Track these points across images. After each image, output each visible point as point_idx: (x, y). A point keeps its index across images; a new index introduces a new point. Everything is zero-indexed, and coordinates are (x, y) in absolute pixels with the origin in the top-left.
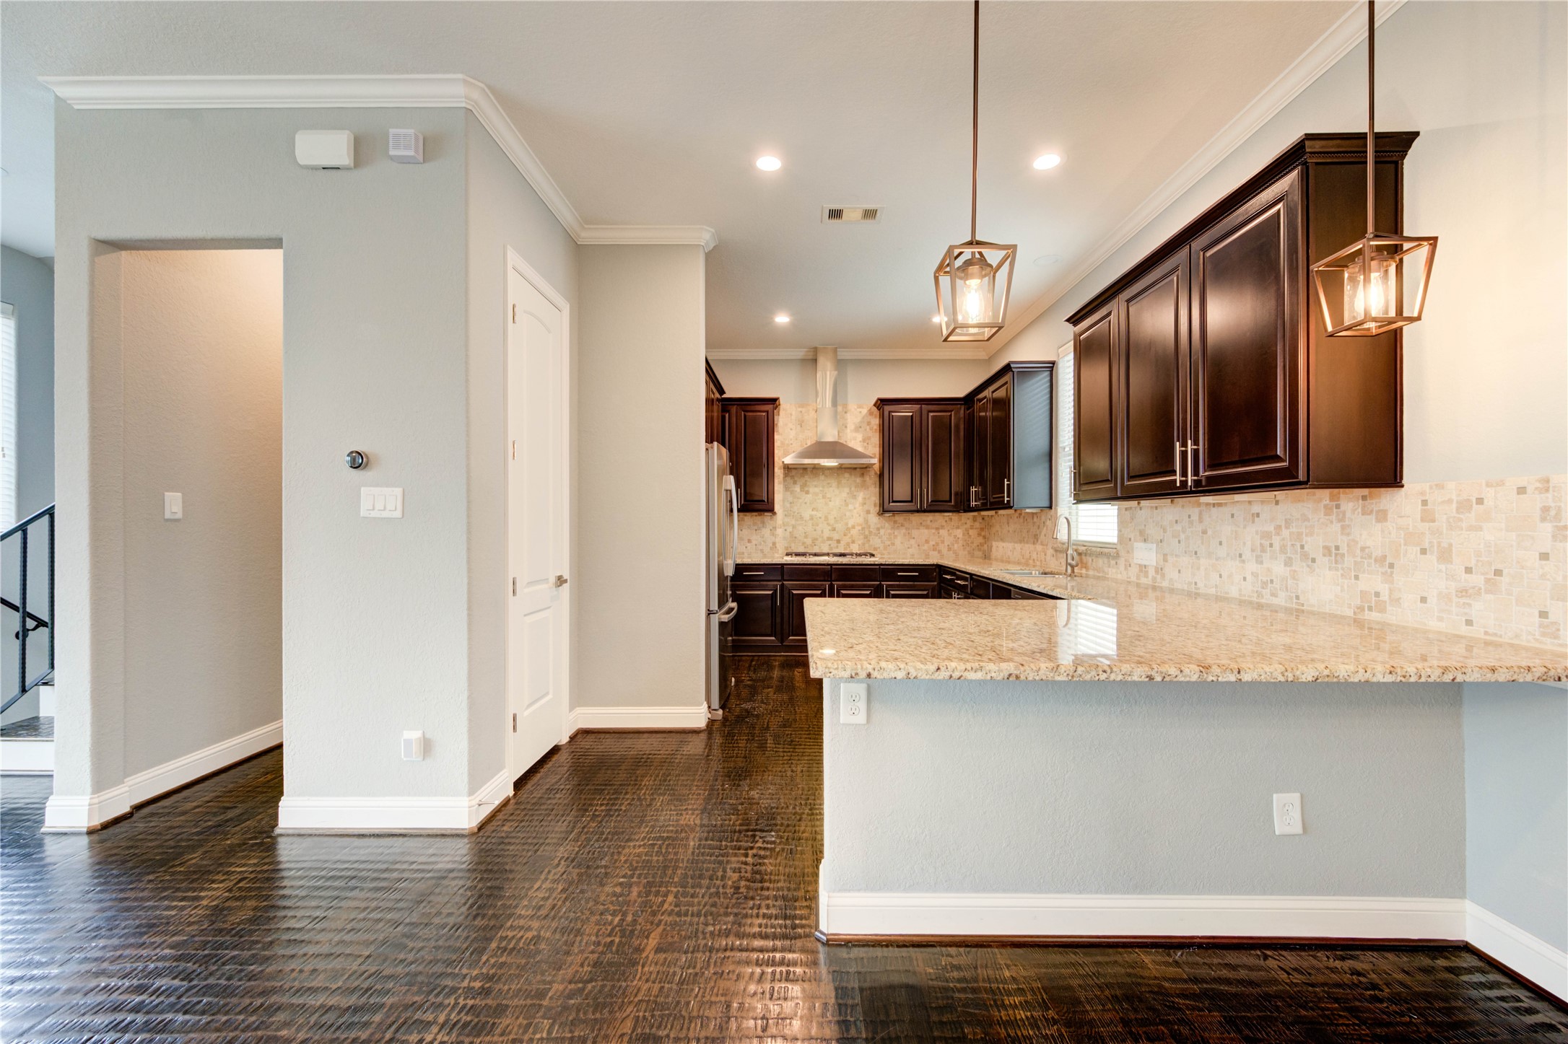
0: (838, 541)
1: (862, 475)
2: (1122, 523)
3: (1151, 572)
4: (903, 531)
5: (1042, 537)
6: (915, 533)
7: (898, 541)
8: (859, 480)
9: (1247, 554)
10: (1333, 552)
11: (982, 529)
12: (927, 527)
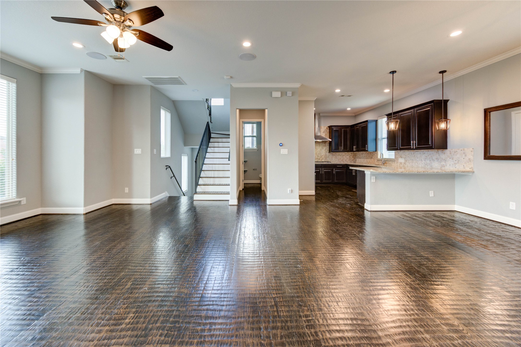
0: (319, 159)
1: (325, 143)
4: (335, 156)
5: (373, 158)
6: (337, 157)
7: (333, 159)
8: (324, 144)
11: (353, 156)
12: (340, 156)
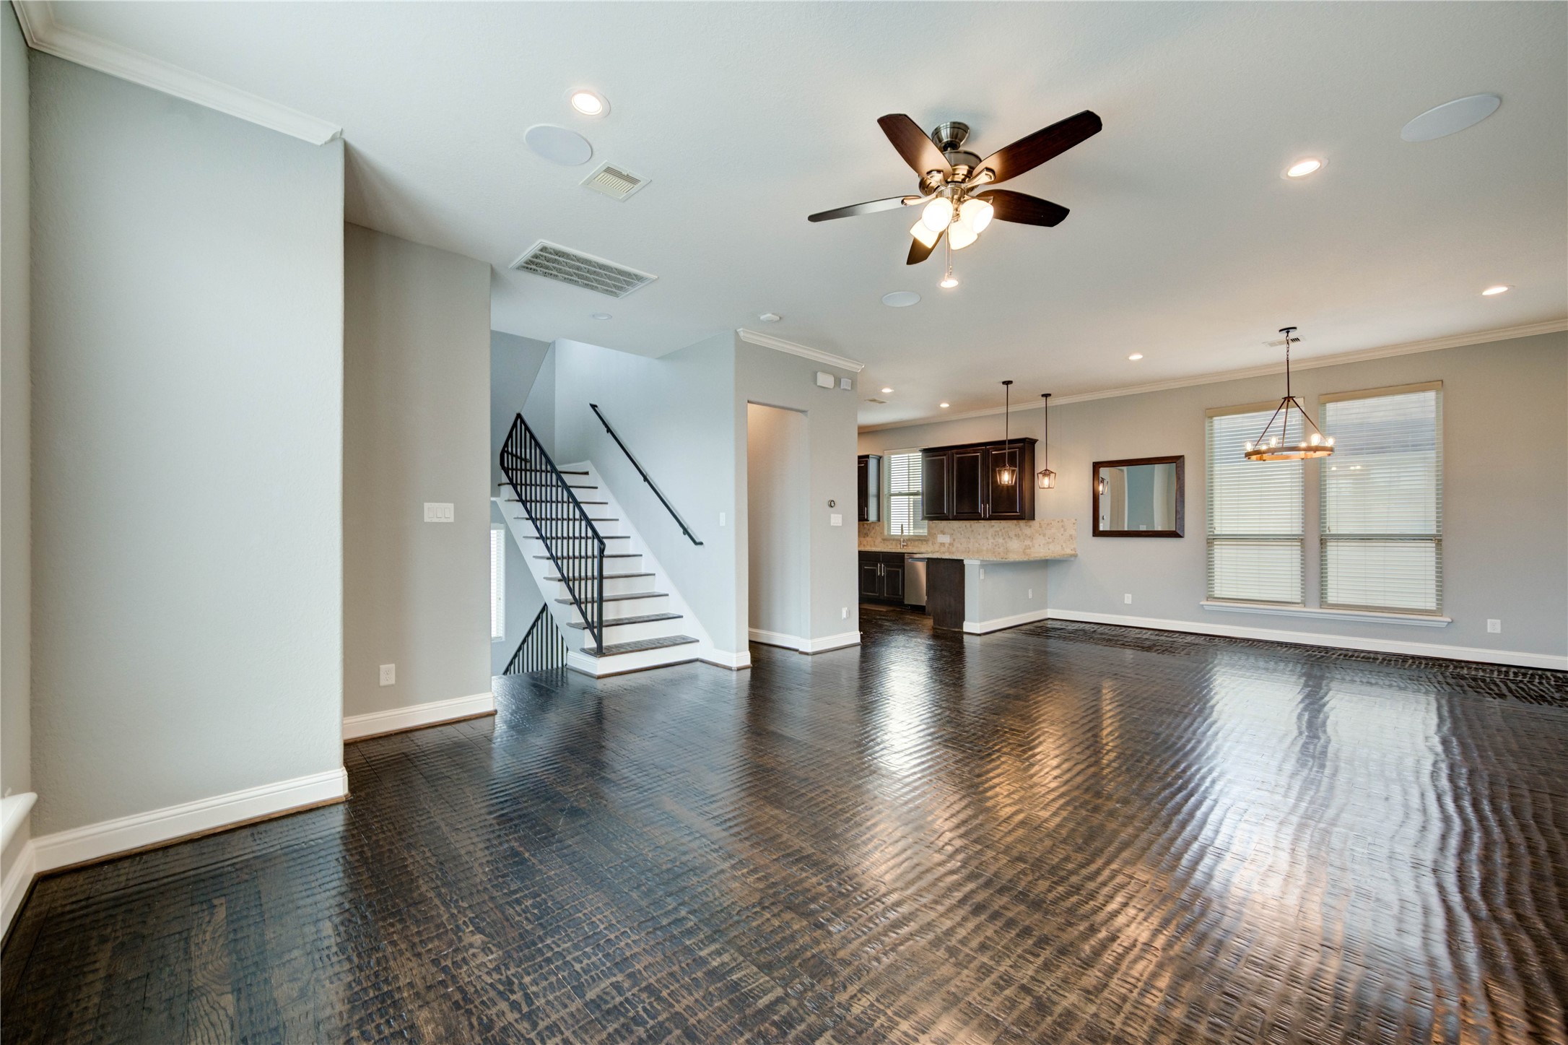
2: (929, 528)
3: (947, 545)
9: (990, 537)
10: (1017, 536)
